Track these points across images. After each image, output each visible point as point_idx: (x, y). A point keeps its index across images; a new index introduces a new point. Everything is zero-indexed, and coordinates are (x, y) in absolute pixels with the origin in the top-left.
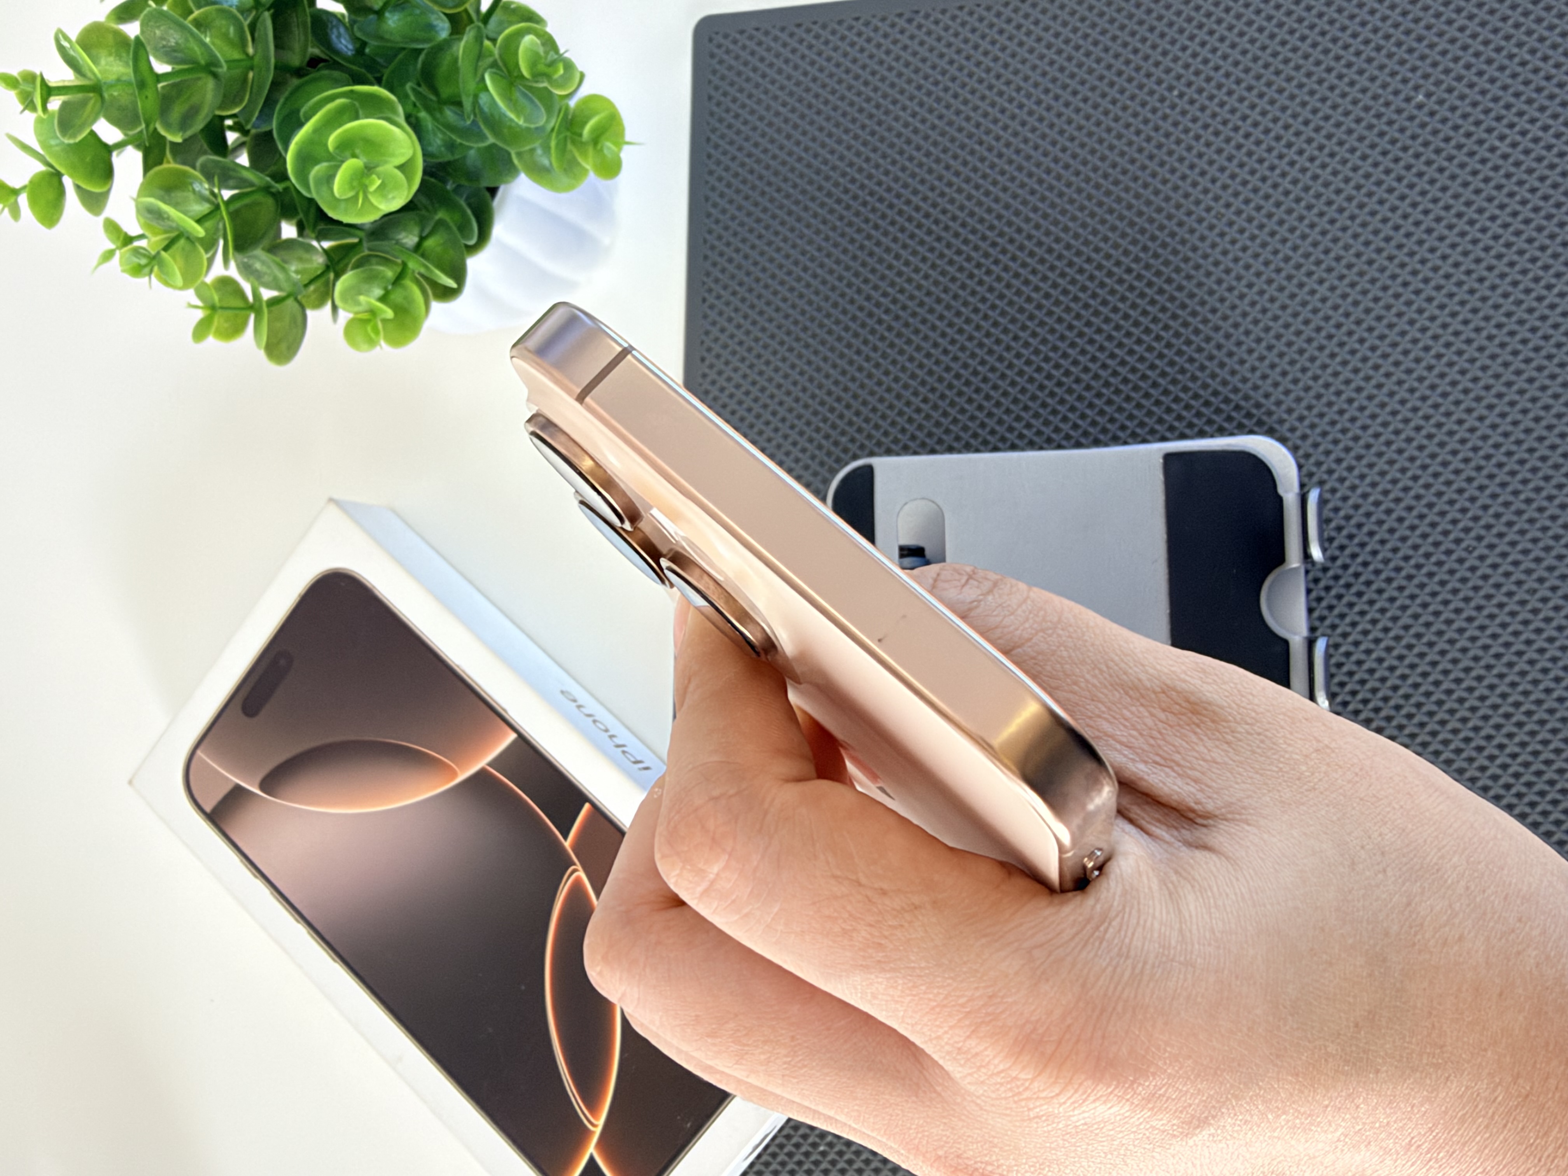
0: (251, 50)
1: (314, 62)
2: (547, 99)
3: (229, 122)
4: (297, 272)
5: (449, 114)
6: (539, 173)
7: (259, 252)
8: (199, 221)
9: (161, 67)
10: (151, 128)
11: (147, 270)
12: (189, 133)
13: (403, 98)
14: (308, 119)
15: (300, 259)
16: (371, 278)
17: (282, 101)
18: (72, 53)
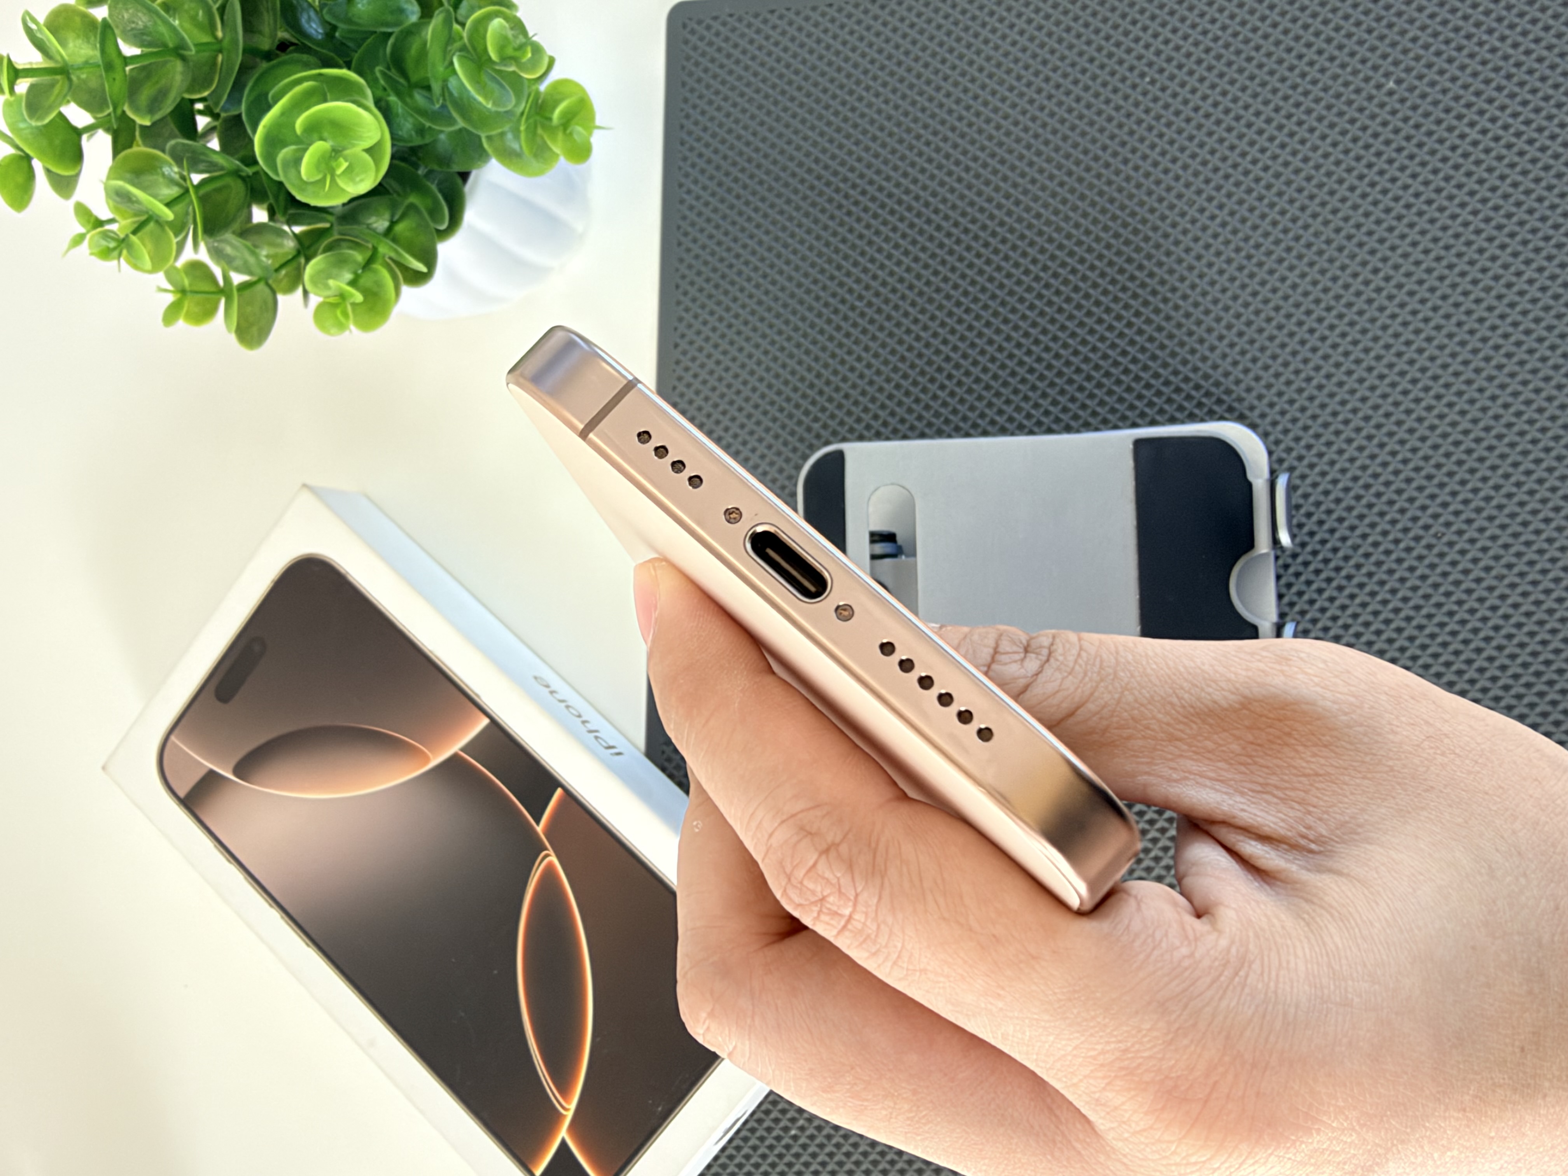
0: (220, 34)
1: (283, 46)
2: (516, 82)
3: (199, 106)
4: (267, 256)
5: (419, 98)
6: (510, 157)
7: (229, 236)
8: (168, 205)
9: (129, 50)
10: (119, 112)
11: (116, 253)
12: (157, 116)
13: (372, 83)
14: (276, 102)
15: (272, 244)
16: (341, 262)
17: (250, 84)
18: (39, 35)
